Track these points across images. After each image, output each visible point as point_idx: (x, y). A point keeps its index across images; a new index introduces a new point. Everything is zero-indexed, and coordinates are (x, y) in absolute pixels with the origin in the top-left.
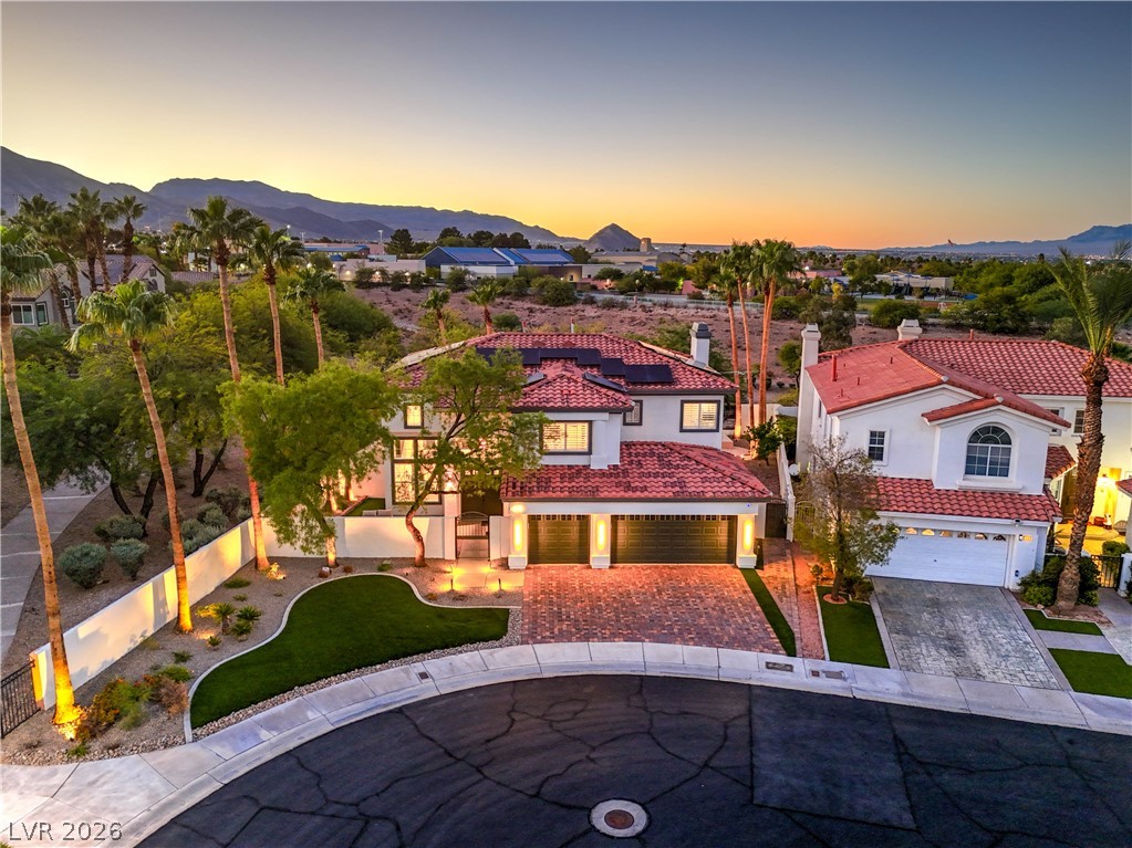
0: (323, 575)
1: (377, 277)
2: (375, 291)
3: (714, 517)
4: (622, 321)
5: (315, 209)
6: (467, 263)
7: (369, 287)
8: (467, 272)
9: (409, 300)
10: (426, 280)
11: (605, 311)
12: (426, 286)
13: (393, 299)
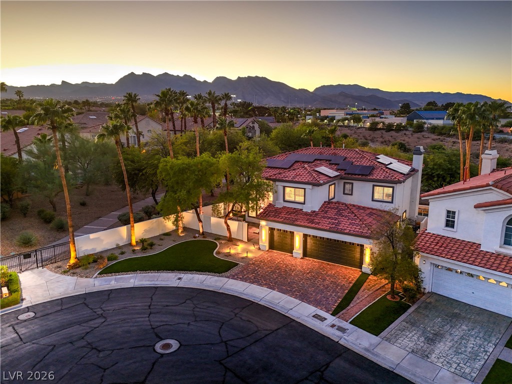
0: (195, 237)
1: (380, 126)
2: (378, 132)
3: (353, 244)
4: (507, 150)
5: (379, 96)
6: (427, 119)
7: (375, 130)
8: (425, 123)
9: (392, 136)
10: (404, 127)
11: (499, 144)
12: (402, 130)
13: (384, 136)
